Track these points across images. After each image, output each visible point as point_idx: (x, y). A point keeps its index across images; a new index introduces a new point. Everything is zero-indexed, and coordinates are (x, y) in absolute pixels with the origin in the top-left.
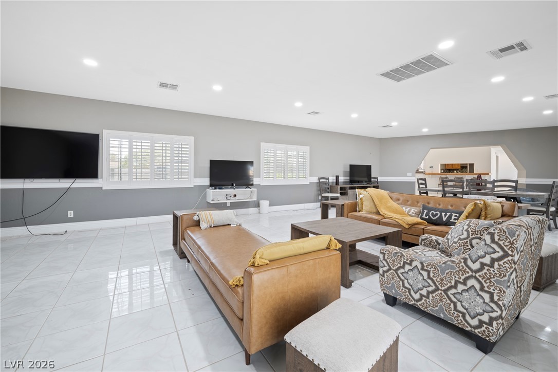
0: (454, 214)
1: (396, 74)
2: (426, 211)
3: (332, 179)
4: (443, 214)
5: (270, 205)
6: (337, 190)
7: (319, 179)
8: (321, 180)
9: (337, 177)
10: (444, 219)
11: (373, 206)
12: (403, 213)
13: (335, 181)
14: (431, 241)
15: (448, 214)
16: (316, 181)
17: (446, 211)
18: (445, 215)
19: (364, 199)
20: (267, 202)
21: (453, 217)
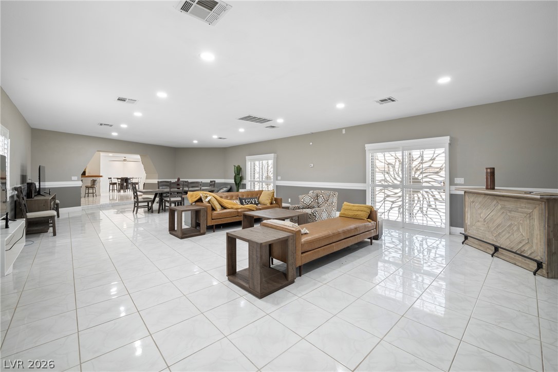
0: (256, 199)
2: (243, 201)
4: (252, 200)
9: (30, 185)
11: (219, 204)
19: (212, 201)
21: (256, 201)
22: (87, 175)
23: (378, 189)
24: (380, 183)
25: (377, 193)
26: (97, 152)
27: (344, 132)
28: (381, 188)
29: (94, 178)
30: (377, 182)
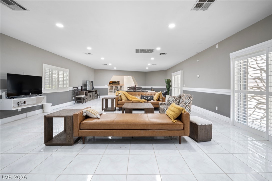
0: (151, 97)
1: (138, 51)
2: (143, 97)
3: (79, 88)
4: (148, 97)
5: (52, 106)
6: (84, 93)
7: (74, 88)
8: (75, 89)
9: (81, 87)
10: (149, 99)
11: (126, 98)
12: (136, 99)
13: (80, 89)
14: (163, 103)
15: (150, 97)
16: (72, 89)
17: (149, 96)
18: (149, 98)
19: (121, 95)
20: (51, 104)
21: (151, 98)
22: (120, 84)
23: (250, 95)
24: (252, 90)
25: (249, 99)
26: (113, 76)
27: (217, 47)
28: (252, 95)
29: (121, 86)
30: (249, 88)
